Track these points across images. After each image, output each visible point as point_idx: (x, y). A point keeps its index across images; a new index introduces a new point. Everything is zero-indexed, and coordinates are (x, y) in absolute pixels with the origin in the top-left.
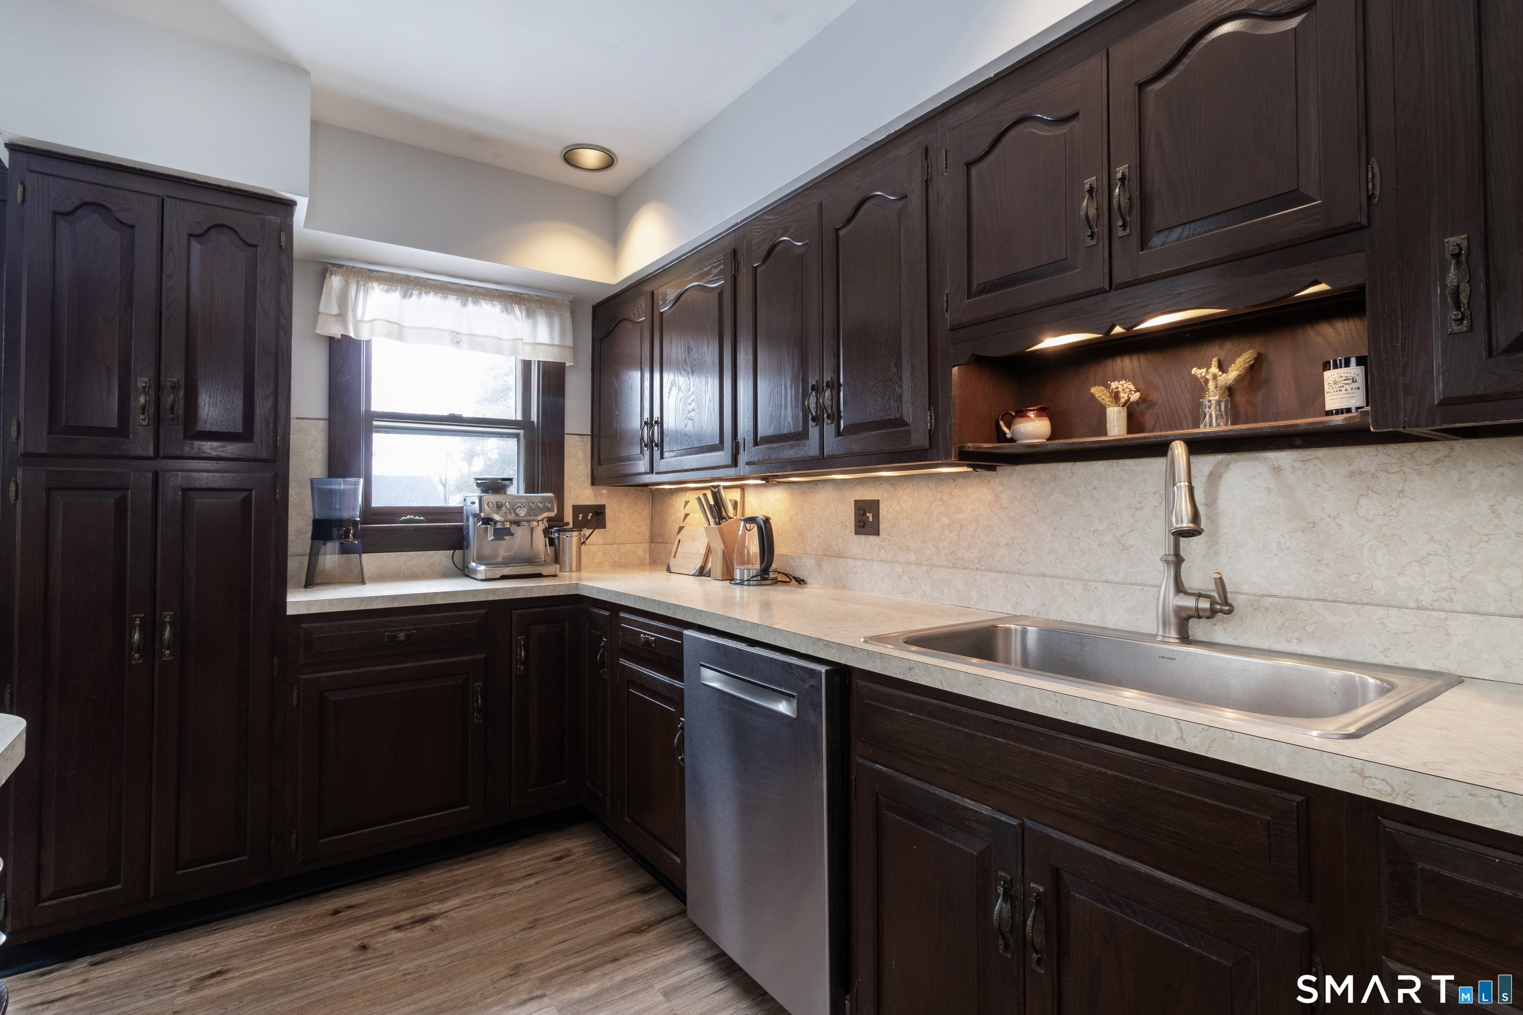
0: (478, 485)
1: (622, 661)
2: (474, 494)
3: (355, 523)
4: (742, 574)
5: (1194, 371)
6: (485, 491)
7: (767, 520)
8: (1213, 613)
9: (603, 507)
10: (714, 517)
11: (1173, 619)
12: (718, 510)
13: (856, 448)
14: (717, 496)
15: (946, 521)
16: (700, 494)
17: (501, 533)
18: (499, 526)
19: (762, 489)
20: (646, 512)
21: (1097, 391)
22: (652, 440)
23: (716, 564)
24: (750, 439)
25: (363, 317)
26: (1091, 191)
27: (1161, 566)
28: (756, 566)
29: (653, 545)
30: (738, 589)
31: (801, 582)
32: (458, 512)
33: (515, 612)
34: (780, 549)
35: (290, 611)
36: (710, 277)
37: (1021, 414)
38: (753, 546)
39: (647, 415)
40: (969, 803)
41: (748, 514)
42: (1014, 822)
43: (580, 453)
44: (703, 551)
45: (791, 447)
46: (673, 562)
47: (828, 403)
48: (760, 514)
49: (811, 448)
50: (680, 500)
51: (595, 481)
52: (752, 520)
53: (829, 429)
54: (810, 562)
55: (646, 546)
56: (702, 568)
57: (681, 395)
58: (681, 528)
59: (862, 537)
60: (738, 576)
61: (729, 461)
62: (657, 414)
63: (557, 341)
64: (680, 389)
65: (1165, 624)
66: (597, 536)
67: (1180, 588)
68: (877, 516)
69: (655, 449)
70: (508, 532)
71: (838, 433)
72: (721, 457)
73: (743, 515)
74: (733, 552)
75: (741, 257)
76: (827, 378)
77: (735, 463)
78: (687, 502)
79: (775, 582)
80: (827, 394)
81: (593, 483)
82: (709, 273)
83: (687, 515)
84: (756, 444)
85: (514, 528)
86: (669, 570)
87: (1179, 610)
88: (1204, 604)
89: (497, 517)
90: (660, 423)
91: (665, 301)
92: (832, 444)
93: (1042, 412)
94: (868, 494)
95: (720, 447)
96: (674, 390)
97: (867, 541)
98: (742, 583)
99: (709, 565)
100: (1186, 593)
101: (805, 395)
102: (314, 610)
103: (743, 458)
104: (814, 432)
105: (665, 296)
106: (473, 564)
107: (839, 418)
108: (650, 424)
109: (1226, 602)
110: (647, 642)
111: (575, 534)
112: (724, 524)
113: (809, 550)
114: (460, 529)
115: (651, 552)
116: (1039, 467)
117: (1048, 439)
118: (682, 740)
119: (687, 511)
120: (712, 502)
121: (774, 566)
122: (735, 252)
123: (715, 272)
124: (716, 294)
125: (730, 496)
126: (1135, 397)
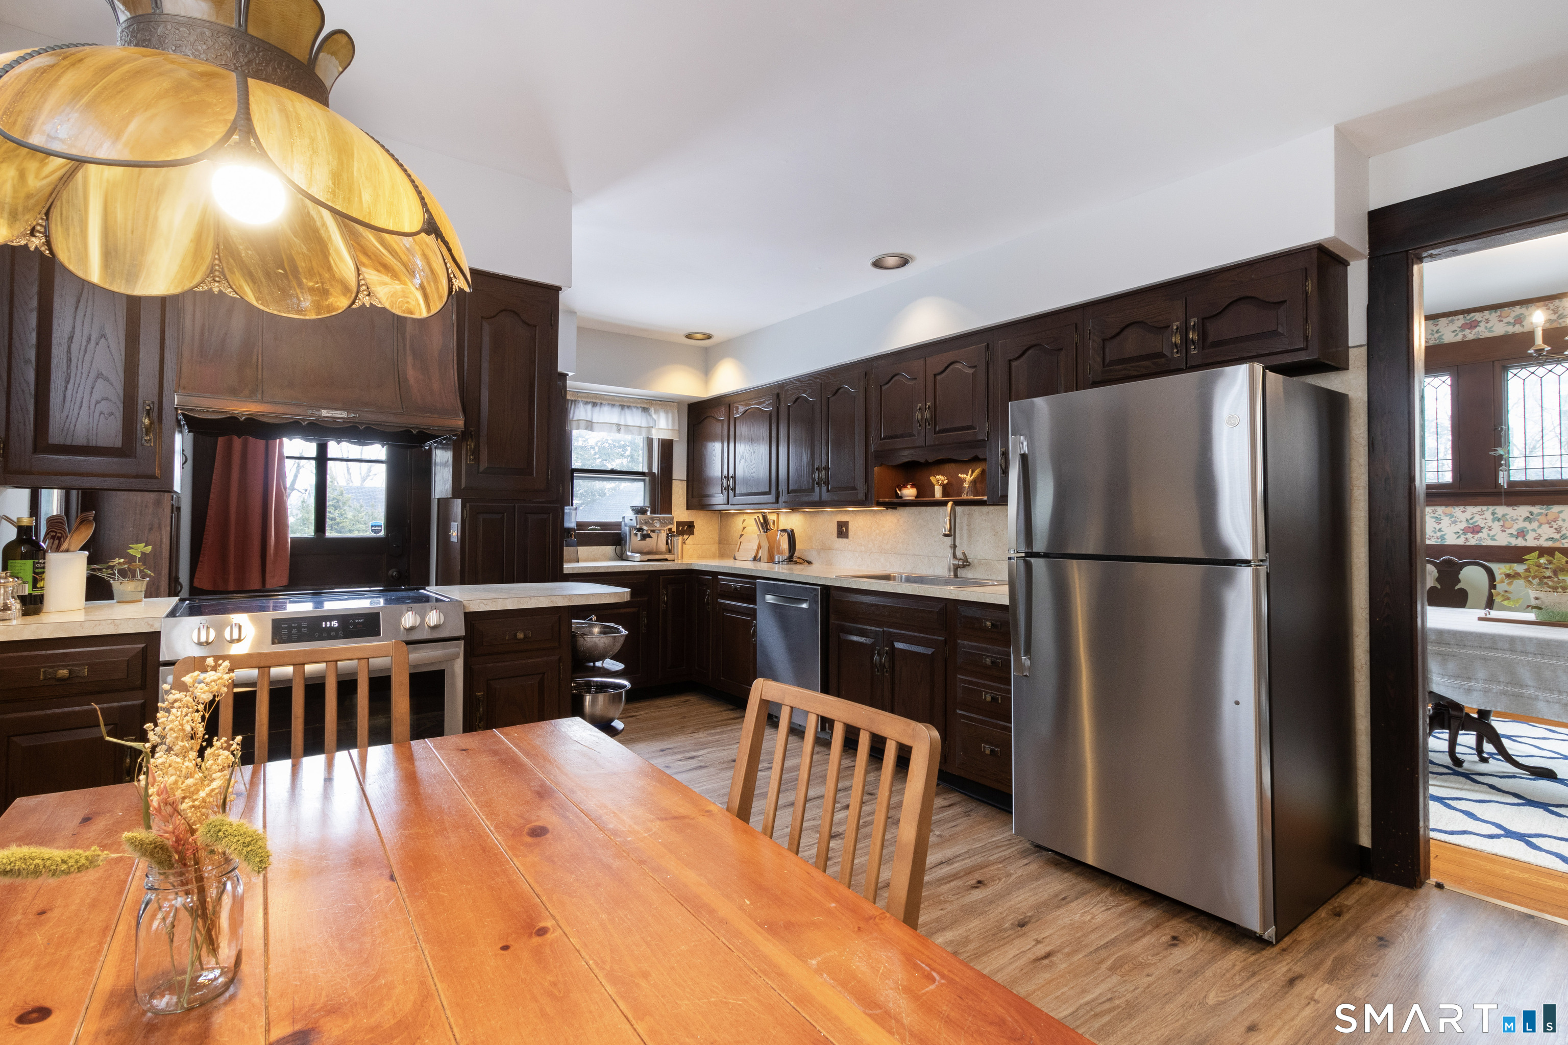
0: (633, 510)
1: (719, 600)
2: (630, 514)
3: (574, 530)
4: (779, 558)
5: (960, 475)
6: (637, 513)
7: (792, 531)
8: (964, 566)
9: (693, 522)
10: (763, 529)
11: (952, 569)
12: (765, 525)
13: (836, 498)
14: (765, 518)
15: (878, 531)
16: (756, 516)
17: (645, 537)
18: (645, 532)
19: (789, 514)
20: (717, 526)
21: (932, 478)
22: (728, 486)
23: (764, 554)
24: (785, 491)
25: (573, 417)
26: (920, 409)
27: (949, 548)
28: (786, 554)
29: (721, 546)
30: (777, 566)
31: (809, 563)
32: (618, 525)
33: (661, 577)
34: (799, 546)
35: (565, 572)
36: (764, 405)
37: (905, 486)
38: (785, 545)
39: (725, 473)
40: (868, 627)
41: (781, 527)
42: (881, 630)
43: (681, 491)
44: (755, 547)
45: (806, 496)
46: (737, 555)
47: (823, 477)
48: (788, 527)
49: (815, 497)
50: (739, 519)
51: (689, 507)
52: (784, 531)
53: (824, 488)
54: (814, 553)
55: (717, 546)
56: (755, 557)
57: (746, 463)
58: (741, 535)
59: (841, 540)
60: (777, 559)
61: (774, 500)
62: (732, 473)
63: (670, 427)
64: (746, 461)
65: (950, 570)
66: (690, 540)
67: (955, 556)
68: (847, 529)
69: (730, 491)
70: (649, 536)
71: (828, 491)
72: (771, 498)
73: (778, 528)
74: (774, 547)
75: (782, 397)
76: (823, 465)
77: (777, 501)
78: (744, 521)
79: (796, 563)
80: (823, 472)
81: (688, 508)
82: (763, 402)
83: (744, 528)
84: (788, 493)
85: (652, 534)
86: (735, 558)
87: (954, 565)
88: (961, 563)
89: (645, 528)
90: (734, 477)
91: (737, 412)
92: (825, 496)
93: (913, 486)
94: (843, 518)
95: (769, 493)
96: (743, 461)
97: (843, 541)
98: (779, 563)
99: (760, 555)
100: (956, 559)
101: (813, 472)
102: (575, 572)
103: (782, 499)
104: (817, 489)
105: (737, 408)
106: (629, 554)
107: (828, 484)
108: (727, 478)
109: (968, 562)
110: (736, 588)
111: (680, 538)
112: (769, 532)
113: (814, 546)
114: (619, 534)
115: (720, 549)
116: (914, 508)
117: (916, 497)
118: (755, 631)
119: (745, 525)
120: (762, 521)
121: (795, 555)
122: (778, 395)
123: (767, 403)
124: (768, 414)
125: (772, 517)
126: (946, 482)
